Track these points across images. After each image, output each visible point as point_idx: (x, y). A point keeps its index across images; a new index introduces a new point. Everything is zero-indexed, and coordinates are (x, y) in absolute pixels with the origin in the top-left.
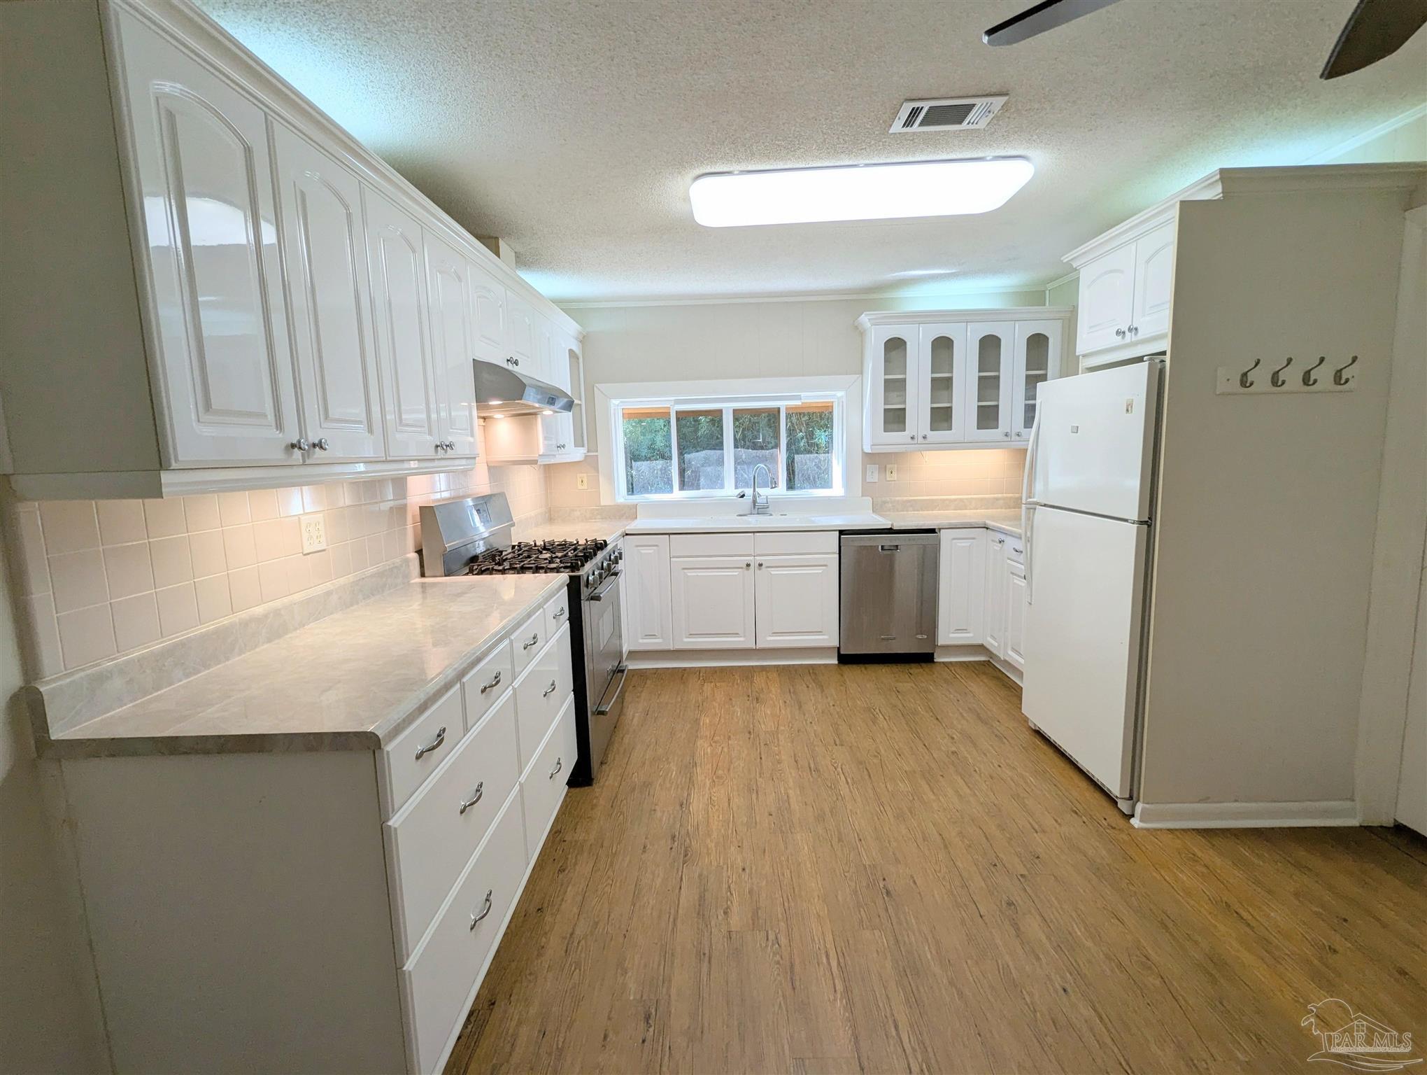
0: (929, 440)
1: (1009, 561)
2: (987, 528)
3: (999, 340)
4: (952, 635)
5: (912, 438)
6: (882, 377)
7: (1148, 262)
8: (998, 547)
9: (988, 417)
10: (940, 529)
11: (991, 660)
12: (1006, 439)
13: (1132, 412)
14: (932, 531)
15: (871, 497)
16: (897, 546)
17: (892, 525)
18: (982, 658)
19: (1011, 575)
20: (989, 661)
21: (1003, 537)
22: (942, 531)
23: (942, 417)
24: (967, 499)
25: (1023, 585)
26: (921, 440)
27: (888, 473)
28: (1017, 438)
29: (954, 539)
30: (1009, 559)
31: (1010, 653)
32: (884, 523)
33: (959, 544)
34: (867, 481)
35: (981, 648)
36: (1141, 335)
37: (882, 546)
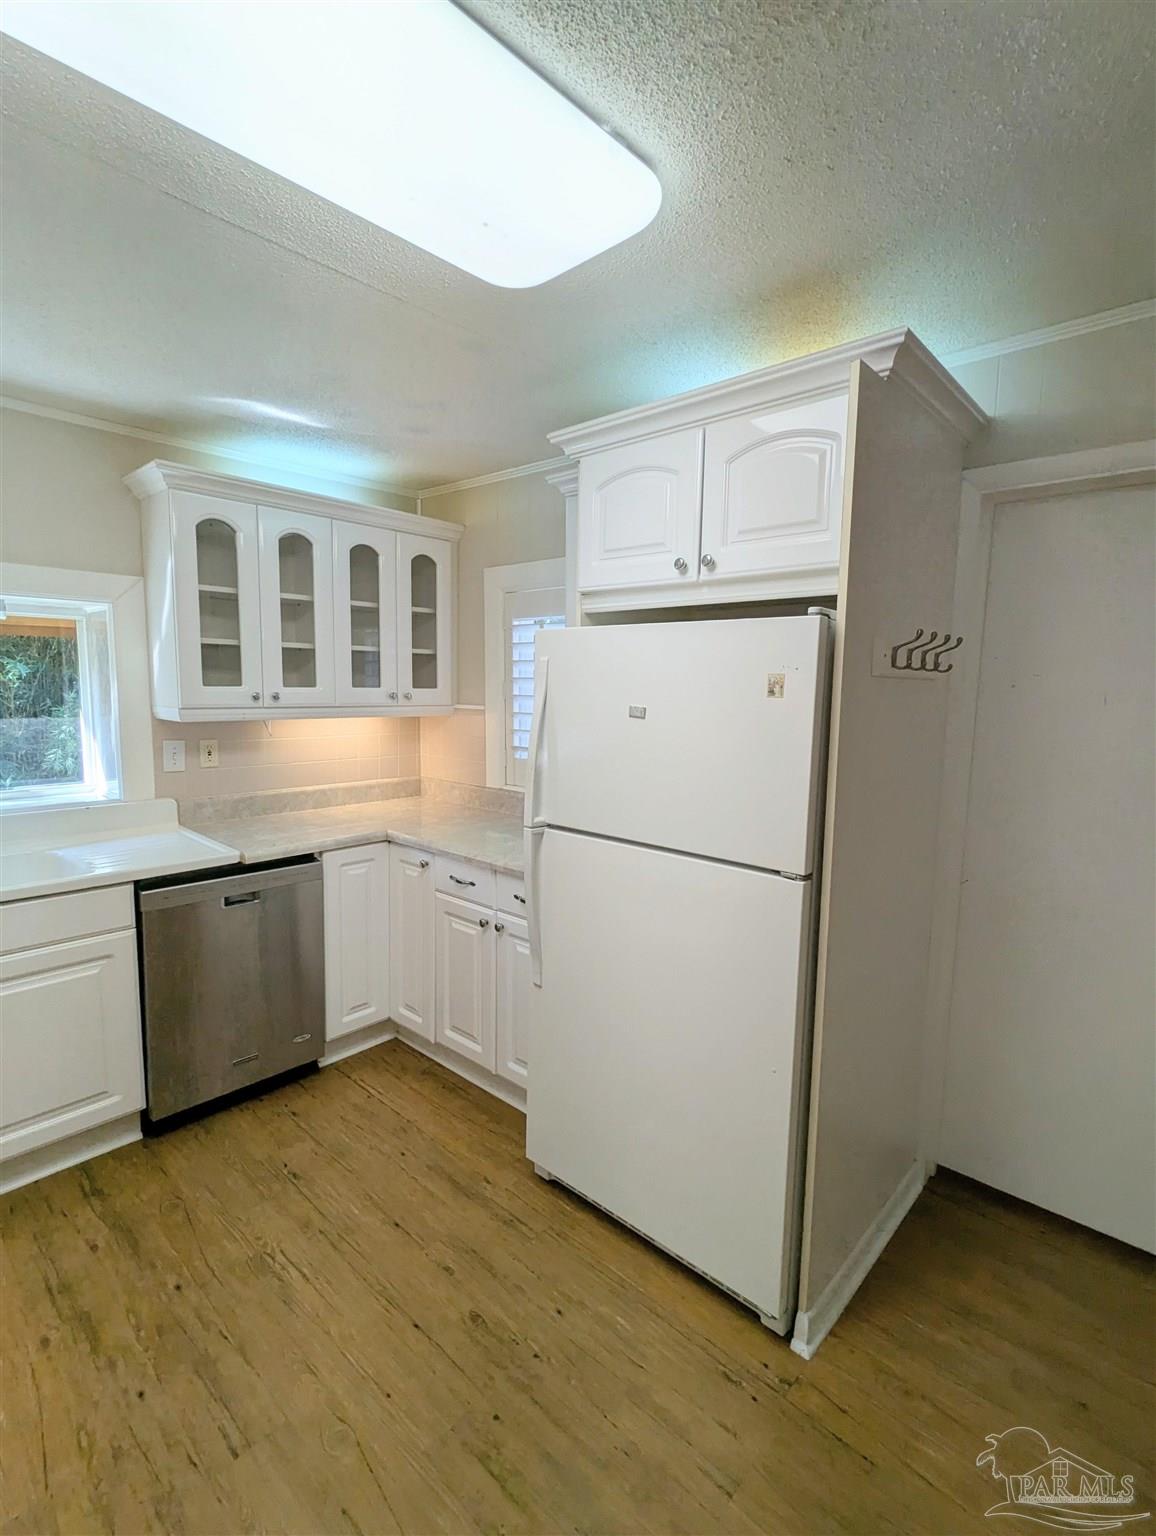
0: (282, 702)
1: (439, 895)
2: (389, 842)
3: (375, 555)
4: (346, 1019)
5: (256, 698)
6: (193, 588)
7: (731, 460)
8: (415, 872)
9: (365, 668)
10: (321, 853)
11: (400, 1038)
12: (390, 702)
13: (782, 694)
14: (308, 858)
15: (171, 797)
16: (254, 893)
17: (242, 856)
18: (386, 1038)
19: (446, 916)
20: (396, 1038)
21: (425, 858)
22: (324, 855)
23: (299, 664)
24: (330, 790)
25: (473, 932)
26: (268, 701)
27: (204, 757)
28: (406, 702)
29: (343, 865)
30: (437, 890)
31: (449, 1033)
32: (225, 855)
33: (351, 872)
34: (166, 770)
35: (388, 1024)
36: (721, 572)
37: (226, 899)
